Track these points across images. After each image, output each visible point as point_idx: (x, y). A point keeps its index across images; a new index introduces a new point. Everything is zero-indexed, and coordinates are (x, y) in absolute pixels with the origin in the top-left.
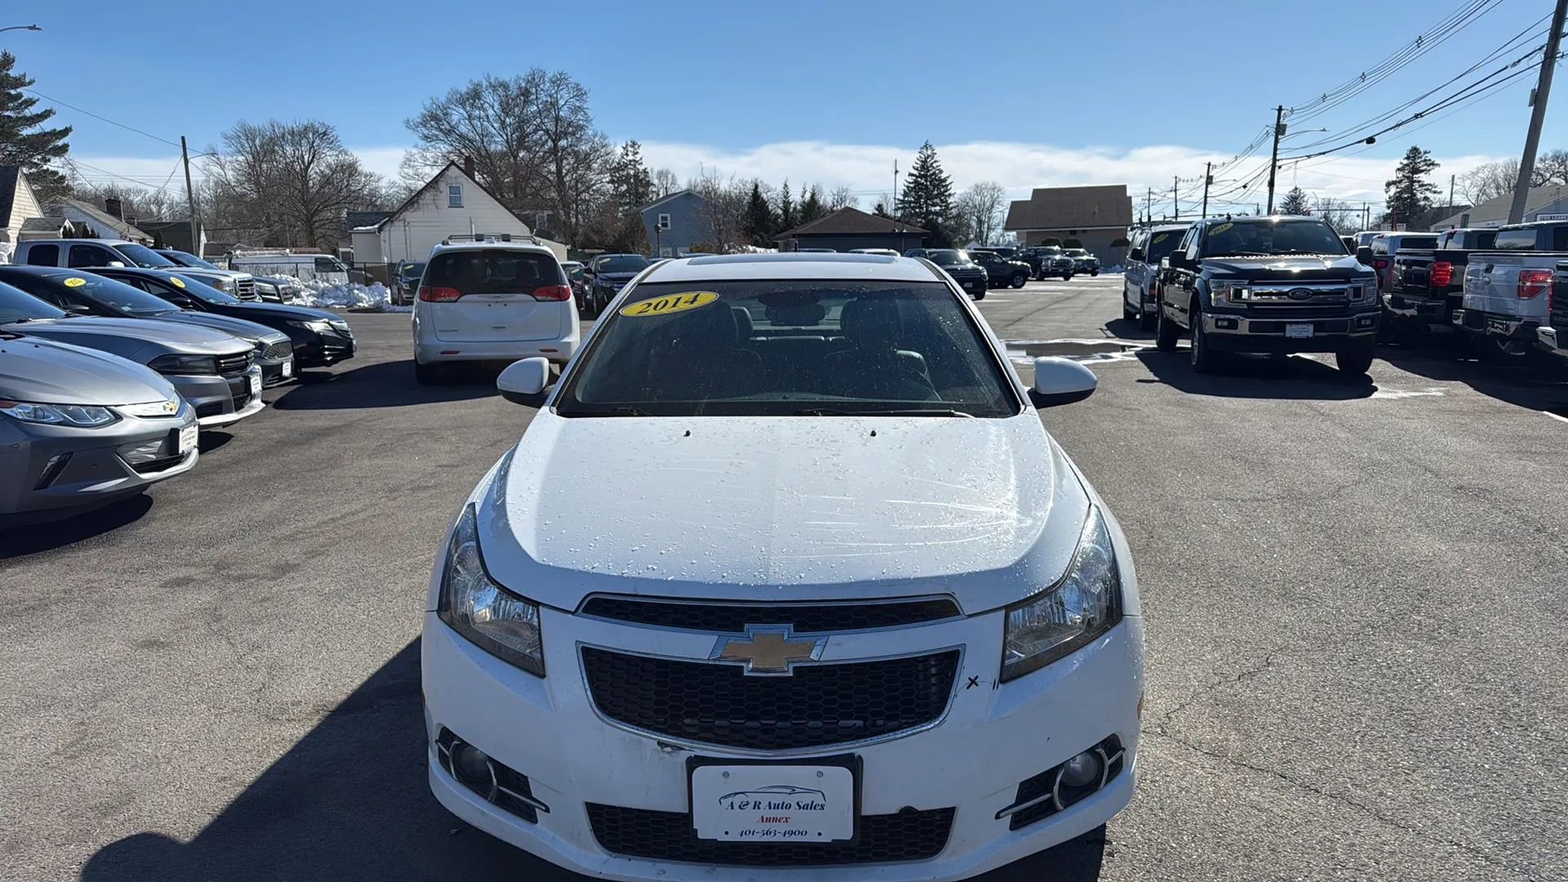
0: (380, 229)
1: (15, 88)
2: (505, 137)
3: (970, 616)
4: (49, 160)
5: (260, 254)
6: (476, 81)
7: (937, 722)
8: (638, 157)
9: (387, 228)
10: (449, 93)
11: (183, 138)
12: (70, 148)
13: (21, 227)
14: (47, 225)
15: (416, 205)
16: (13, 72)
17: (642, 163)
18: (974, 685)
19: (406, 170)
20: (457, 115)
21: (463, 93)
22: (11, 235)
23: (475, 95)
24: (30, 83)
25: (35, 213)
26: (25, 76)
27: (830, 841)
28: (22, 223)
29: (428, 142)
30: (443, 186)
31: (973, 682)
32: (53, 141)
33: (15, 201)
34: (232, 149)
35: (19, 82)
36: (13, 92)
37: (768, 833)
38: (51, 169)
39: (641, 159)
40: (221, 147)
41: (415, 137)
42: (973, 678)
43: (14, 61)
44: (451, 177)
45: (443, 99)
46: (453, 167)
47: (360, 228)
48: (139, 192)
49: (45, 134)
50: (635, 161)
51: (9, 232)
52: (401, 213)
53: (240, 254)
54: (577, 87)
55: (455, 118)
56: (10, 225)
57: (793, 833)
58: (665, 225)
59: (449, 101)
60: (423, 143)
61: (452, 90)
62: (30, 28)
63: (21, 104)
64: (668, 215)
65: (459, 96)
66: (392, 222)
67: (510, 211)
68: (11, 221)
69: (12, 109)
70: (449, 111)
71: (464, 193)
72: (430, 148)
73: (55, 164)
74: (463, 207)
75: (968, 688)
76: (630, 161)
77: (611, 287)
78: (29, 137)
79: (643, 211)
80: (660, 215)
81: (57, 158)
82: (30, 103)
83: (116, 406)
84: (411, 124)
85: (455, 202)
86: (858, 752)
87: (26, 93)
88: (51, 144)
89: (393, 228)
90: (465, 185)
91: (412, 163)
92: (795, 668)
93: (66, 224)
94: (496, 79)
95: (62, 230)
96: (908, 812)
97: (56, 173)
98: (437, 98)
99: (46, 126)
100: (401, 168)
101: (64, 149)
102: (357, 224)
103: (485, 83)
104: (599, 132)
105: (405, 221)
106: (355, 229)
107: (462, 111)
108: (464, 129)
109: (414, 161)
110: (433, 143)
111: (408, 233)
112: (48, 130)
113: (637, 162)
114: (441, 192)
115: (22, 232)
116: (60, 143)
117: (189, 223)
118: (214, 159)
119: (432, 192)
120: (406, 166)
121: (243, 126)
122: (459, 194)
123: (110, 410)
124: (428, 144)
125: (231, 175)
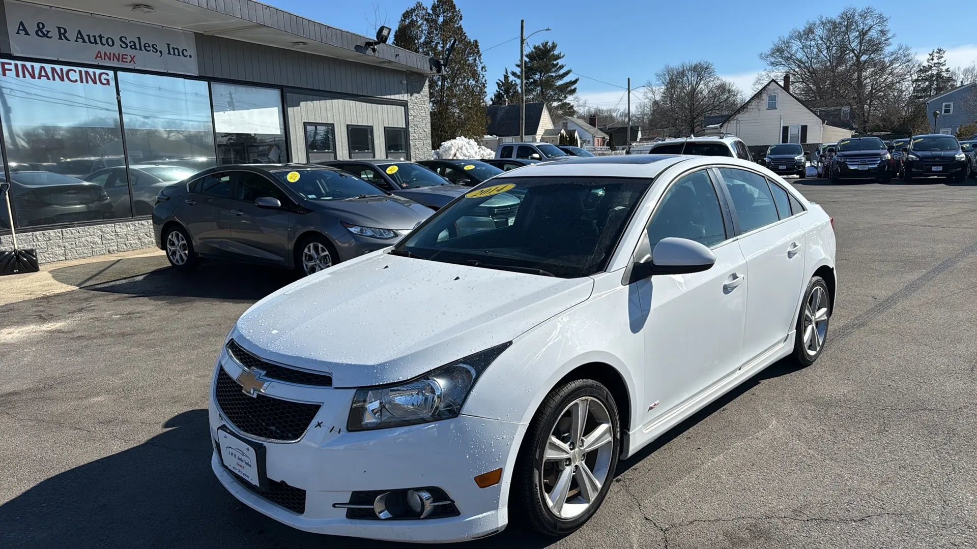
0: (721, 126)
1: (556, 60)
2: (828, 58)
3: (336, 388)
4: (567, 97)
5: (647, 145)
6: (811, 22)
7: (297, 441)
8: (942, 60)
9: (725, 125)
10: (790, 33)
11: (629, 79)
12: (577, 90)
13: (542, 134)
14: (554, 133)
15: (745, 109)
16: (556, 52)
17: (945, 65)
18: (319, 427)
19: (757, 87)
20: (796, 46)
21: (800, 31)
22: (537, 139)
23: (810, 31)
24: (563, 57)
25: (550, 126)
26: (560, 53)
27: (254, 484)
28: (543, 132)
29: (774, 66)
30: (765, 96)
31: (319, 425)
32: (570, 87)
33: (541, 121)
34: (660, 82)
35: (558, 57)
36: (555, 62)
37: (239, 471)
38: (568, 102)
39: (945, 61)
40: (654, 80)
41: (764, 64)
42: (320, 422)
43: (556, 46)
44: (771, 90)
45: (786, 37)
46: (773, 83)
47: (710, 126)
48: (615, 110)
49: (567, 83)
50: (939, 63)
51: (536, 137)
52: (736, 115)
53: (635, 145)
54: (880, 17)
55: (794, 48)
56: (537, 133)
57: (246, 475)
58: (947, 111)
59: (791, 37)
60: (771, 67)
61: (793, 30)
62: (547, 30)
63: (558, 69)
64: (952, 104)
65: (797, 33)
66: (729, 121)
67: (809, 109)
68: (538, 131)
69: (554, 72)
70: (791, 44)
71: (778, 100)
72: (775, 71)
73: (570, 99)
74: (776, 109)
75: (316, 427)
76: (935, 64)
77: (844, 162)
78: (560, 85)
79: (929, 102)
80: (944, 104)
81: (571, 96)
82: (562, 67)
83: (397, 230)
84: (763, 56)
85: (772, 106)
86: (265, 444)
87: (560, 62)
88: (568, 89)
89: (729, 125)
90: (780, 94)
91: (761, 82)
92: (258, 394)
93: (562, 132)
94: (827, 18)
95: (559, 135)
96: (283, 483)
97: (569, 104)
98: (783, 37)
99: (566, 79)
100: (754, 85)
101: (574, 91)
102: (710, 123)
103: (818, 22)
104: (904, 46)
105: (737, 120)
106: (708, 127)
107: (799, 43)
108: (800, 55)
109: (763, 80)
110: (777, 67)
111: (738, 127)
112: (568, 81)
113: (941, 64)
114: (763, 100)
115: (543, 137)
116: (573, 88)
117: (627, 128)
118: (650, 89)
119: (757, 100)
120: (757, 84)
121: (667, 67)
122: (775, 100)
123: (393, 232)
124: (774, 68)
125: (658, 98)
